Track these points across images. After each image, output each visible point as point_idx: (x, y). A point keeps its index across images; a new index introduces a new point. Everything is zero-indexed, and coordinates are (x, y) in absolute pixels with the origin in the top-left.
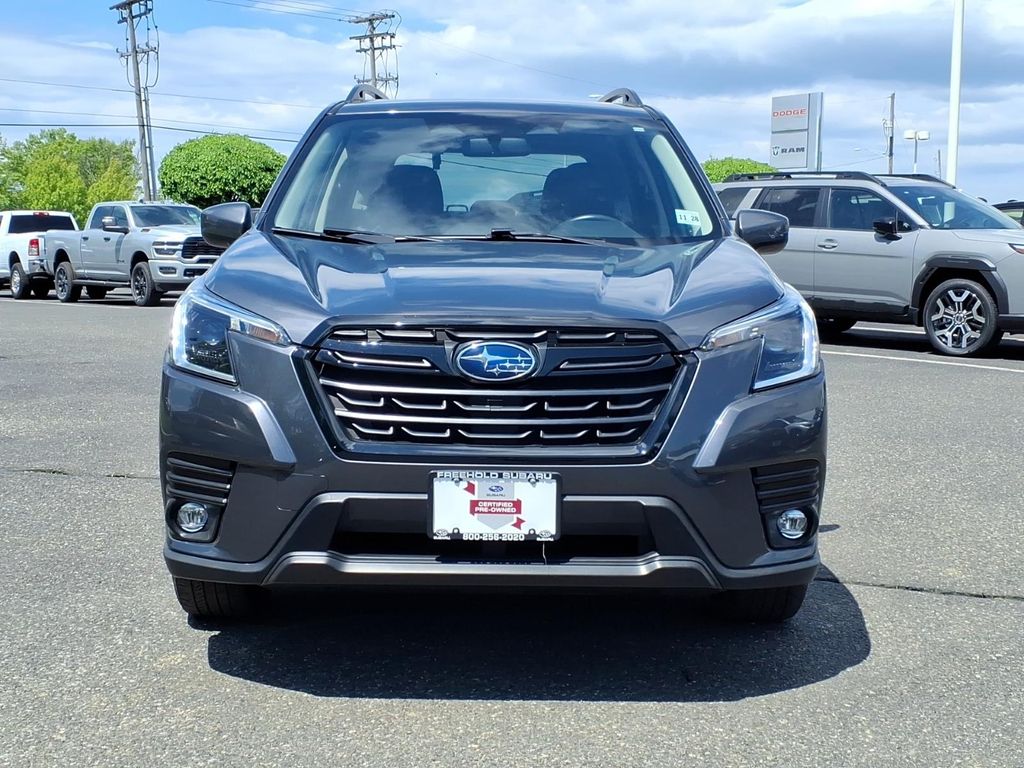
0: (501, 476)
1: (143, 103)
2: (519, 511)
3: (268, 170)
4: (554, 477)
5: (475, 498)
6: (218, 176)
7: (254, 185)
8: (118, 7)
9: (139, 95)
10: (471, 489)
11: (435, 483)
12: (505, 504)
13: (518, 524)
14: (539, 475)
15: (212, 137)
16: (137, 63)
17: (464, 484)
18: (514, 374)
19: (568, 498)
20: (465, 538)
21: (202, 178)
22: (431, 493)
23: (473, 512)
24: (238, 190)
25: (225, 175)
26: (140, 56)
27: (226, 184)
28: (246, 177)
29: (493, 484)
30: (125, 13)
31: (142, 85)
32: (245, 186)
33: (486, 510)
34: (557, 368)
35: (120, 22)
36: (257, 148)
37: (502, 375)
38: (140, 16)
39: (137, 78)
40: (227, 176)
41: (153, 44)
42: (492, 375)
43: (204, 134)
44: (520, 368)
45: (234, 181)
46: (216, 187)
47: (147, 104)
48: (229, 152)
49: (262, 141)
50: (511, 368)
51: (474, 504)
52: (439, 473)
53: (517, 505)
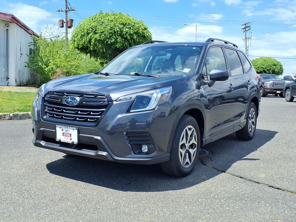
0: (67, 128)
1: (247, 50)
2: (71, 137)
3: (275, 65)
4: (77, 129)
5: (63, 132)
6: (262, 67)
7: (271, 69)
8: (243, 29)
9: (246, 49)
10: (62, 130)
11: (57, 128)
12: (68, 134)
13: (71, 139)
14: (74, 128)
15: (261, 58)
16: (246, 41)
17: (61, 129)
18: (74, 104)
19: (80, 135)
20: (61, 141)
21: (258, 67)
22: (56, 130)
23: (63, 135)
24: (267, 70)
25: (264, 66)
26: (247, 40)
27: (264, 69)
28: (269, 67)
29: (66, 129)
30: (245, 30)
31: (247, 46)
32: (269, 69)
33: (65, 135)
34: (82, 103)
35: (243, 32)
36: (273, 60)
37: (72, 104)
38: (248, 30)
39: (246, 45)
40: (264, 67)
41: (250, 37)
42: (70, 104)
43: (260, 57)
44: (75, 103)
45: (266, 68)
46: (262, 70)
47: (248, 51)
48: (265, 61)
49: (274, 58)
50: (74, 103)
51: (63, 133)
52: (57, 126)
53: (71, 135)
